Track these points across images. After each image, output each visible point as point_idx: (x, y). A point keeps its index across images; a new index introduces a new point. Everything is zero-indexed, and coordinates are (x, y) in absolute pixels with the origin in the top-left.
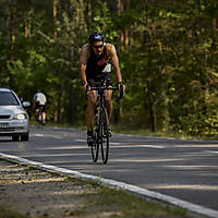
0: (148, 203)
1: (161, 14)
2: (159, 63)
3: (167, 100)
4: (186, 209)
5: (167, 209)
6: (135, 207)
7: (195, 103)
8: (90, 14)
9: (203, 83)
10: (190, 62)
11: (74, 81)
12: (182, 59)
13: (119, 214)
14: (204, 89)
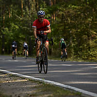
0: (64, 90)
1: (69, 6)
2: (69, 28)
3: (73, 45)
4: (81, 93)
5: (73, 93)
6: (59, 92)
7: (85, 45)
8: (38, 7)
9: (88, 36)
10: (82, 27)
11: (31, 36)
12: (79, 26)
13: (51, 95)
14: (89, 39)
